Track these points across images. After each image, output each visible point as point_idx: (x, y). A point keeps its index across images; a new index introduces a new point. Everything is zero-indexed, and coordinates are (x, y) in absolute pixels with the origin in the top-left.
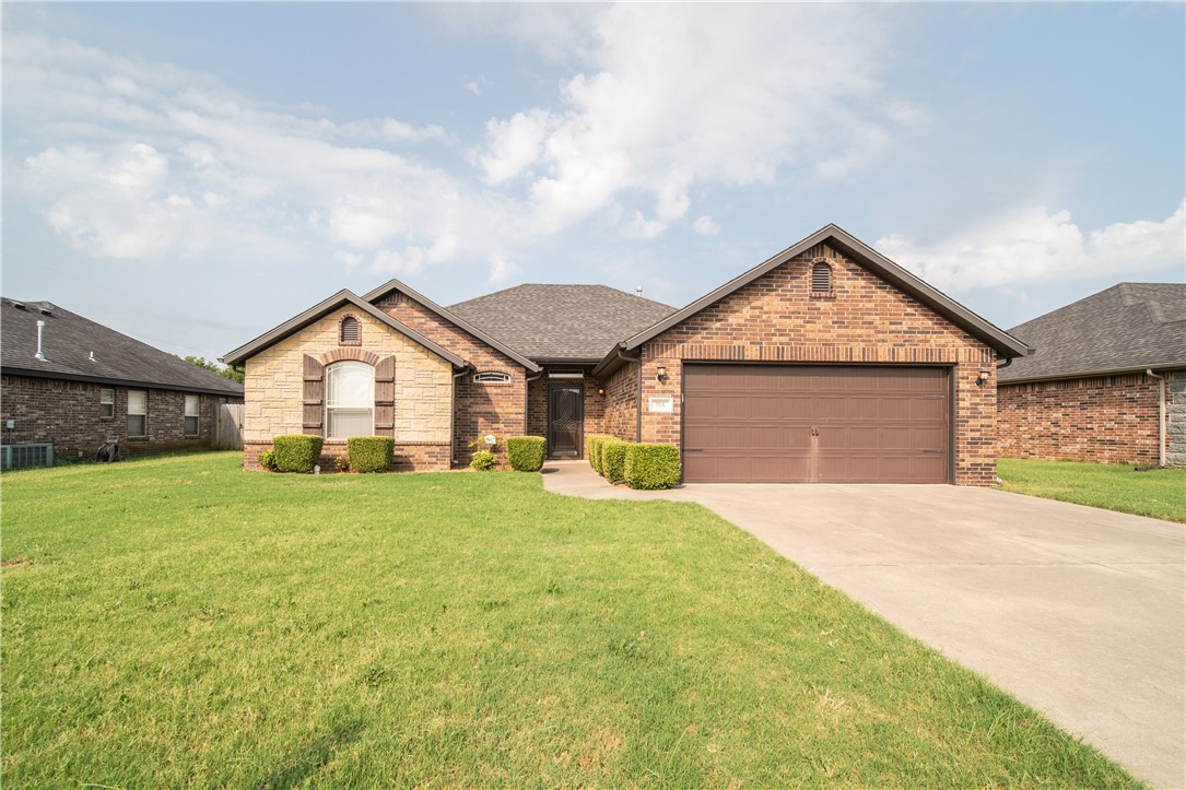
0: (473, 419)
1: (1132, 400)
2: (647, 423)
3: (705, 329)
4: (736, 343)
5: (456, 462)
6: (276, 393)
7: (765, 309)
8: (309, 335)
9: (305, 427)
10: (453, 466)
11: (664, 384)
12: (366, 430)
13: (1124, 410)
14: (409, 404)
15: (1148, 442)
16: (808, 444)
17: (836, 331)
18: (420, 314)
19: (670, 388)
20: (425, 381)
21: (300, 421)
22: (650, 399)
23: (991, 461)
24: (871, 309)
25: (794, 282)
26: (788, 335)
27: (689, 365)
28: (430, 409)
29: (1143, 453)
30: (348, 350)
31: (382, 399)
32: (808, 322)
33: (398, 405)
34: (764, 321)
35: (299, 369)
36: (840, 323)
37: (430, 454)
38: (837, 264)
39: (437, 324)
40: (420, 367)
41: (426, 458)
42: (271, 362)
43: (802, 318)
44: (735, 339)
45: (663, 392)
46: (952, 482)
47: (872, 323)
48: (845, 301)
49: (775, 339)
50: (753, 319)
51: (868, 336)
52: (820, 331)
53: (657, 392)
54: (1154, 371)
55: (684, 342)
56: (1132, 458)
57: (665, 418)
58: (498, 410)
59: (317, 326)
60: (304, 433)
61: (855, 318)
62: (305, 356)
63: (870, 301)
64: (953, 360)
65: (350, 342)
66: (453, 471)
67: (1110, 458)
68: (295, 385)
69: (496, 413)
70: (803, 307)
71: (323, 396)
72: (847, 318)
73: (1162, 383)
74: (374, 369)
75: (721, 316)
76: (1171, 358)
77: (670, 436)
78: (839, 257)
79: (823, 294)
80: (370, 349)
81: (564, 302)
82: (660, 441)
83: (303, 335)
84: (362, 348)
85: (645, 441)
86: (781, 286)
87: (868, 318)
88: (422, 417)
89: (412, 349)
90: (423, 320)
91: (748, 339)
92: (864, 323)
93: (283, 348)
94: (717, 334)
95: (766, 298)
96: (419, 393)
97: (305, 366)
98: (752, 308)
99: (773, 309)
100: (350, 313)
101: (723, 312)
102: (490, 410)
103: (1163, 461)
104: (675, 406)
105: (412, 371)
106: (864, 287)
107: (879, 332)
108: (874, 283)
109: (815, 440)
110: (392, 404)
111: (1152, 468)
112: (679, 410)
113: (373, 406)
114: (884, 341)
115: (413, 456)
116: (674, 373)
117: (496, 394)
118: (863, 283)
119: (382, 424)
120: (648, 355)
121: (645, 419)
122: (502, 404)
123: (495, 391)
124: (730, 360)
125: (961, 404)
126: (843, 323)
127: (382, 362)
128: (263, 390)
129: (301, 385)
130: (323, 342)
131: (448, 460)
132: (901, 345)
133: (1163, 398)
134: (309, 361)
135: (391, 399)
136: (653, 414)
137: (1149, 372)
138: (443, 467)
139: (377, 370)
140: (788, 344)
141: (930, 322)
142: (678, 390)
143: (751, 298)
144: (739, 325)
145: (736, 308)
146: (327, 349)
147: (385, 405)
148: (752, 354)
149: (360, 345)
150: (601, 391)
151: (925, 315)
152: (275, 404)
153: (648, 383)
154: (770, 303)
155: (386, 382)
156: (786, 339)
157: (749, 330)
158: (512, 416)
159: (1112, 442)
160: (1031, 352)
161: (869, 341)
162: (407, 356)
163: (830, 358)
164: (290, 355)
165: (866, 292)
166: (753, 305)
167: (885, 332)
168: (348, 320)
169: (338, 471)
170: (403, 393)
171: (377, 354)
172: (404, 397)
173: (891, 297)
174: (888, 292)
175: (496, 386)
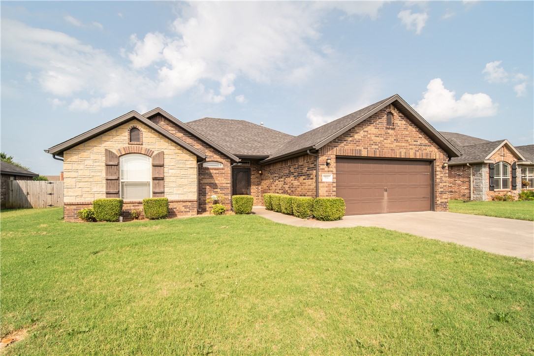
0: (204, 187)
1: (459, 175)
2: (322, 187)
3: (345, 141)
4: (358, 148)
5: (200, 210)
6: (87, 173)
7: (369, 132)
8: (108, 137)
9: (107, 193)
10: (198, 213)
11: (328, 167)
12: (147, 194)
13: (456, 179)
14: (173, 179)
15: (466, 191)
16: (383, 196)
17: (395, 144)
18: (172, 129)
19: (331, 169)
20: (181, 166)
21: (104, 190)
22: (323, 175)
23: (446, 201)
24: (407, 135)
25: (380, 120)
26: (378, 145)
27: (339, 158)
28: (185, 181)
29: (464, 195)
30: (134, 148)
31: (157, 176)
32: (385, 139)
33: (166, 179)
34: (368, 138)
35: (103, 159)
36: (396, 140)
37: (185, 207)
38: (395, 113)
39: (182, 134)
40: (179, 158)
41: (183, 209)
42: (82, 153)
43: (383, 137)
44: (357, 146)
45: (328, 171)
46: (434, 211)
47: (407, 141)
48: (399, 130)
49: (373, 146)
50: (364, 136)
51: (407, 146)
52: (389, 144)
53: (326, 171)
54: (470, 164)
55: (337, 147)
56: (460, 198)
57: (329, 184)
58: (217, 182)
59: (113, 132)
60: (107, 197)
61: (402, 138)
62: (106, 150)
63: (407, 131)
64: (434, 158)
65: (136, 143)
66: (199, 215)
67: (451, 198)
68: (99, 168)
69: (215, 183)
70: (383, 133)
71: (119, 174)
72: (399, 138)
73: (471, 169)
74: (151, 159)
75: (352, 134)
76: (475, 159)
77: (331, 194)
78: (396, 110)
79: (391, 127)
80: (148, 147)
81: (231, 128)
82: (327, 196)
83: (104, 137)
84: (143, 146)
85: (321, 196)
86: (375, 122)
87: (406, 138)
88: (180, 186)
89: (173, 148)
90: (174, 132)
91: (363, 146)
92: (405, 141)
93: (91, 145)
94: (350, 143)
95: (369, 127)
96: (178, 172)
97: (106, 156)
98: (364, 131)
99: (372, 132)
100: (135, 125)
101: (352, 132)
102: (213, 182)
103: (472, 199)
104: (334, 178)
105: (174, 160)
106: (405, 125)
107: (410, 145)
108: (409, 123)
109: (386, 193)
110: (163, 179)
111: (467, 202)
112: (335, 180)
113: (151, 181)
114: (412, 149)
115: (176, 208)
116: (333, 162)
117: (215, 173)
118: (404, 122)
119: (157, 190)
120: (321, 153)
121: (320, 185)
122: (218, 178)
123: (215, 172)
124: (355, 156)
125: (438, 177)
126: (398, 140)
127: (156, 155)
128: (77, 170)
129: (104, 168)
130: (119, 142)
131: (196, 210)
132: (418, 151)
133: (472, 174)
134: (109, 153)
135: (162, 176)
136: (324, 182)
137: (468, 164)
138: (193, 214)
139: (154, 159)
140: (378, 149)
141: (427, 141)
142: (334, 170)
143: (364, 127)
144: (359, 139)
145: (358, 131)
146: (121, 146)
147: (158, 179)
148: (364, 154)
149: (142, 145)
150: (260, 172)
151: (425, 138)
152: (86, 180)
153: (322, 167)
154: (371, 129)
155: (159, 166)
156: (377, 147)
157: (363, 142)
158: (224, 185)
159: (451, 192)
160: (461, 155)
161: (407, 149)
162: (171, 152)
163: (393, 156)
164: (95, 149)
165: (406, 127)
166: (365, 130)
167: (412, 145)
168: (133, 129)
169: (133, 219)
170: (169, 172)
171: (153, 150)
172: (170, 175)
173: (414, 130)
174: (413, 127)
175: (215, 169)
